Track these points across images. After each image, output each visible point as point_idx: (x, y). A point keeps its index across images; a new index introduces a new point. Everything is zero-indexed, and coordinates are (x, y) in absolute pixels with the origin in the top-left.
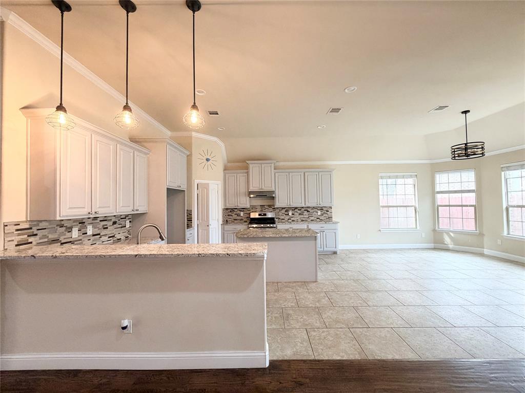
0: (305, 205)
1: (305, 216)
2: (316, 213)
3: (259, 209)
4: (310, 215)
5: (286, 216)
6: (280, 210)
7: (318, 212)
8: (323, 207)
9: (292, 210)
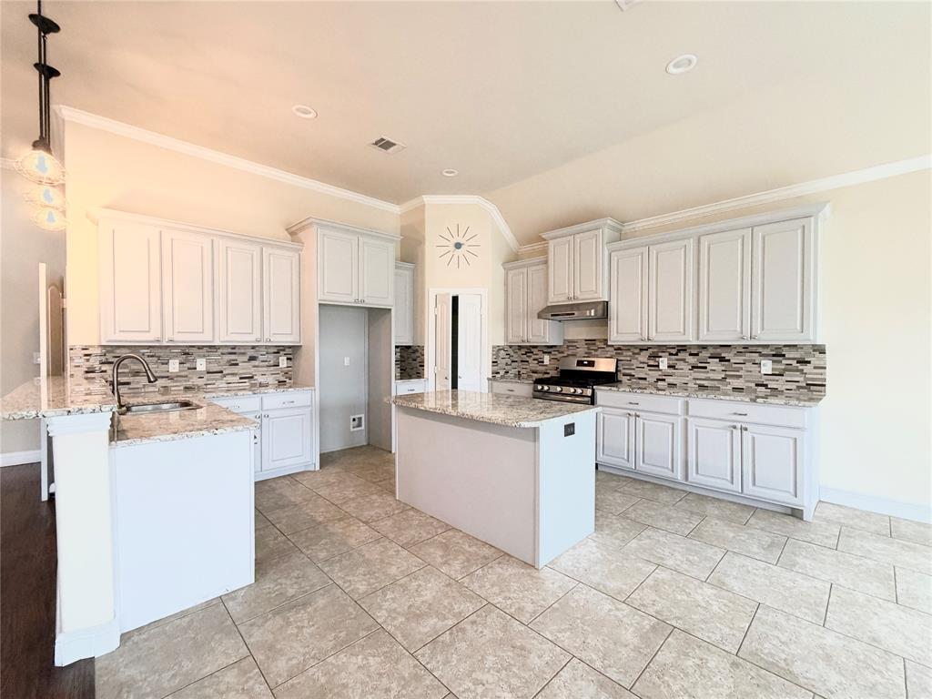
2: (755, 368)
3: (583, 349)
4: (727, 373)
5: (650, 370)
6: (634, 354)
7: (763, 362)
8: (785, 346)
9: (671, 354)
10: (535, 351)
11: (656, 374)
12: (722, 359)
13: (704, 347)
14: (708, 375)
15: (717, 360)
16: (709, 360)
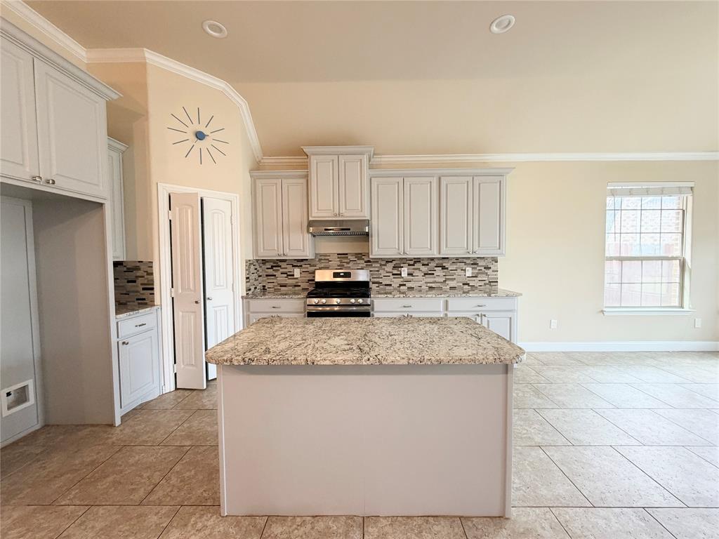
0: (440, 253)
1: (437, 279)
2: (462, 273)
3: (335, 262)
4: (447, 277)
5: (394, 278)
6: (381, 265)
7: (467, 269)
8: (478, 258)
9: (409, 265)
10: (283, 265)
11: (399, 281)
12: (444, 268)
13: (432, 259)
14: (435, 279)
15: (440, 268)
16: (435, 269)
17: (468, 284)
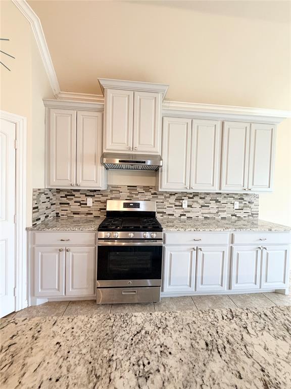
0: (220, 190)
1: (211, 211)
2: (231, 206)
3: (125, 193)
4: (219, 209)
5: (176, 209)
6: (166, 197)
7: (235, 202)
8: (244, 194)
9: (189, 198)
10: (77, 194)
11: (180, 212)
12: (217, 201)
13: (208, 194)
14: (210, 211)
15: (214, 202)
16: (211, 202)
17: (235, 215)
